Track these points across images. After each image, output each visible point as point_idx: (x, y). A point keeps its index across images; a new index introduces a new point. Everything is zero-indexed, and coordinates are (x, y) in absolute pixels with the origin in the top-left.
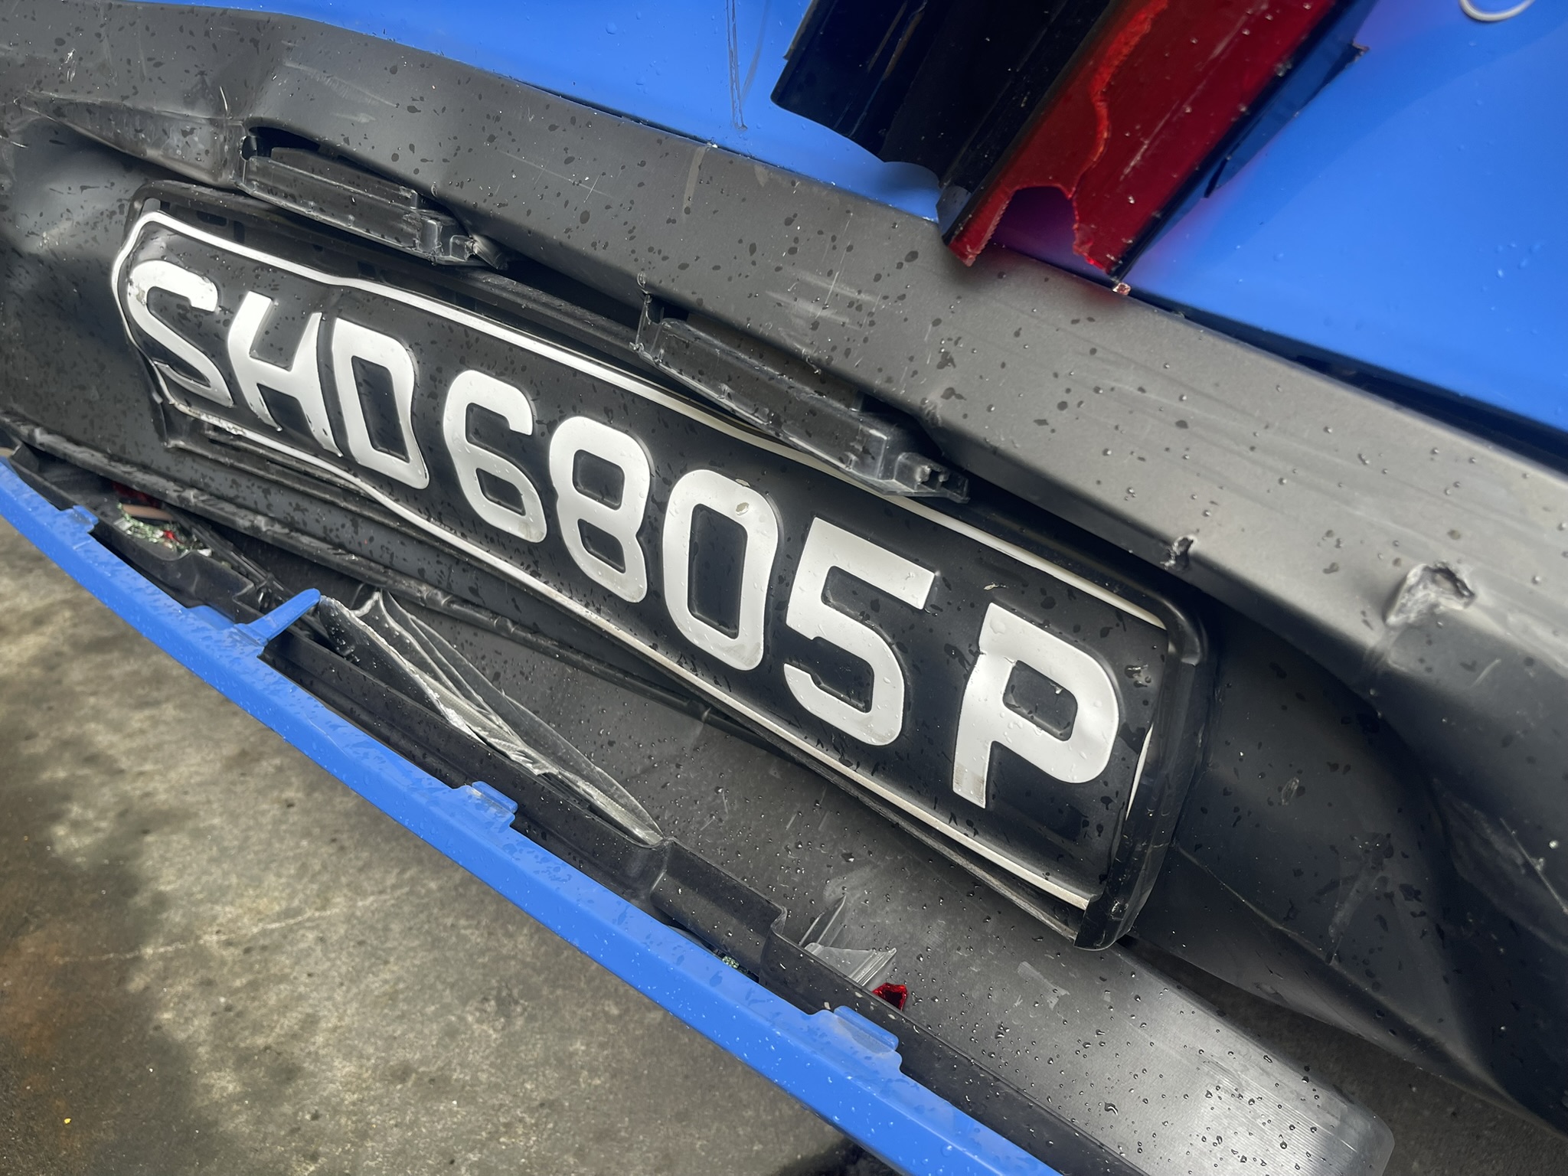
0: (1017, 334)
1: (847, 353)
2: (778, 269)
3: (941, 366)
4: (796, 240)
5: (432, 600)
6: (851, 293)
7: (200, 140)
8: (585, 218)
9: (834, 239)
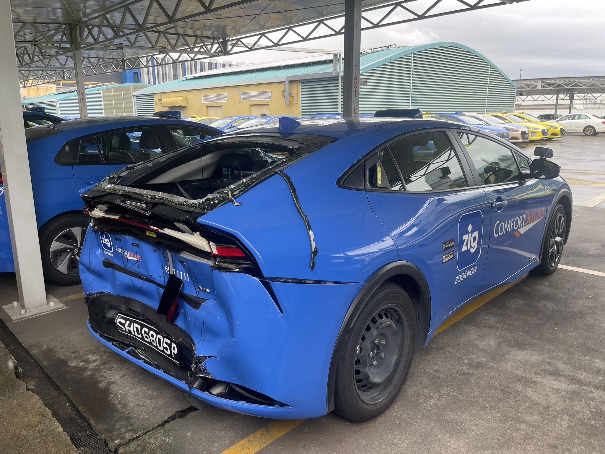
1: (162, 328)
2: (160, 322)
5: (143, 349)
6: (163, 323)
7: (124, 308)
8: (152, 317)
9: (163, 320)
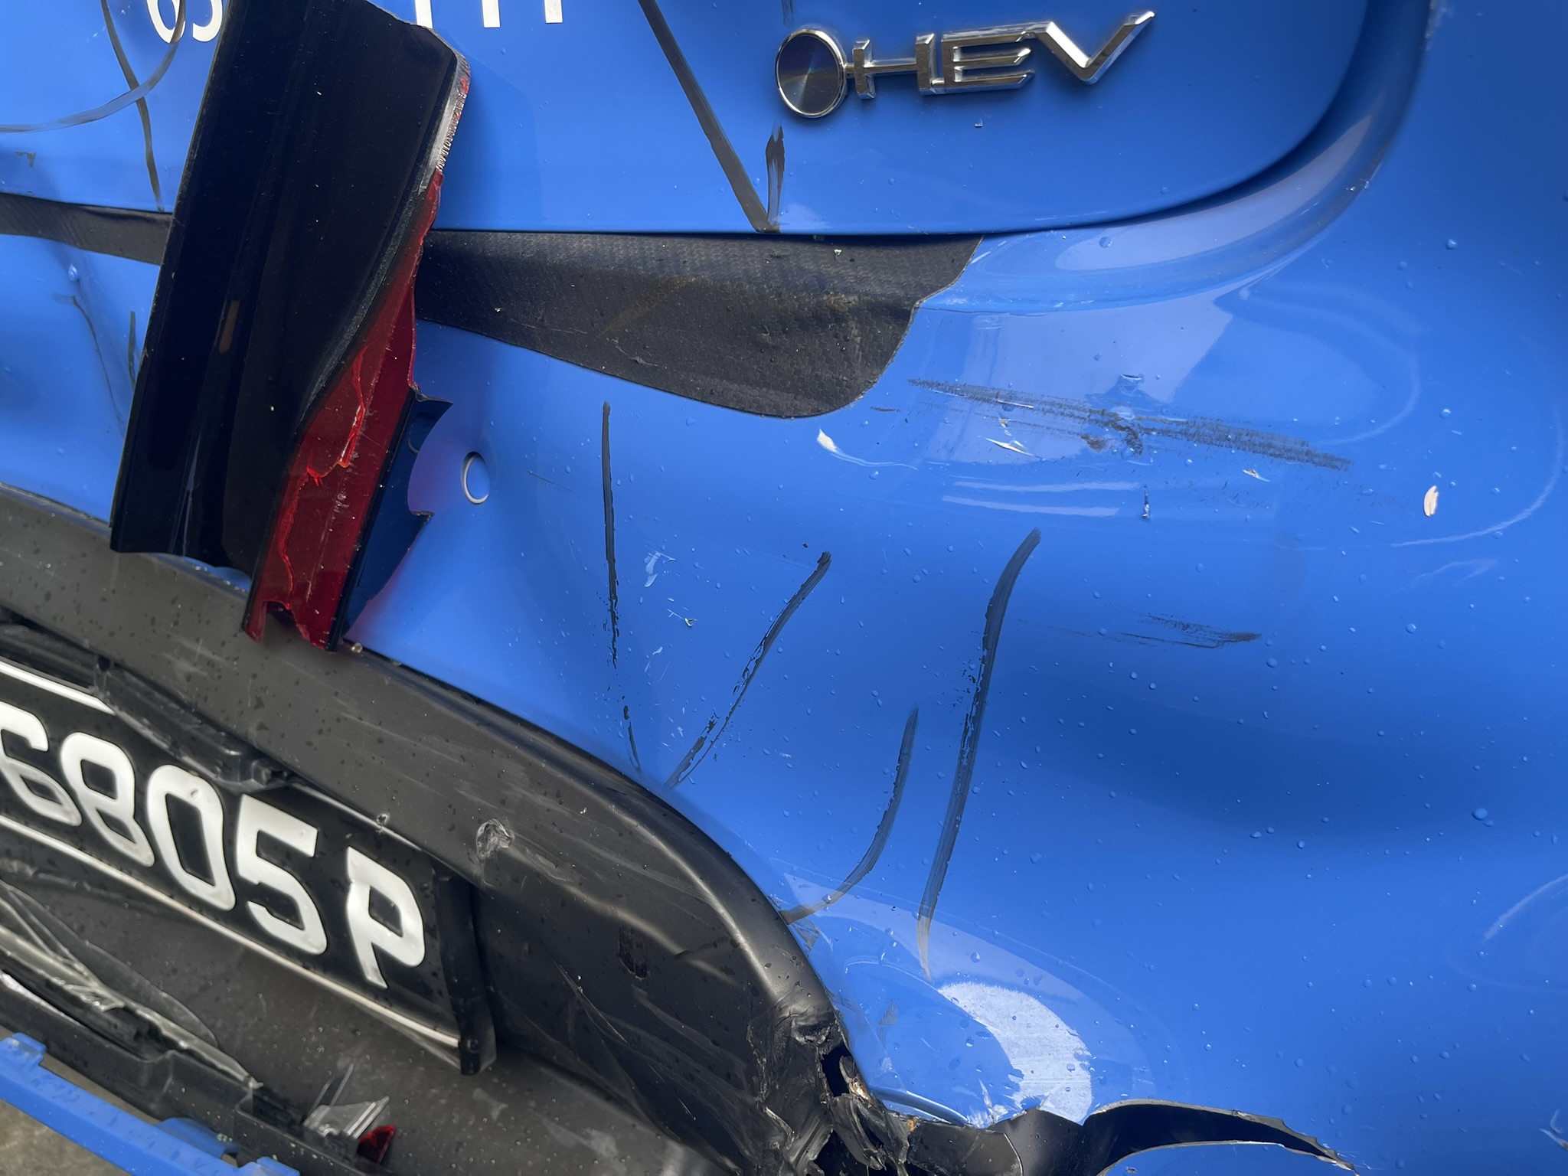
0: (297, 683)
1: (206, 699)
2: (169, 636)
3: (256, 707)
4: (178, 615)
5: (21, 873)
6: (208, 654)
8: (48, 596)
9: (199, 615)
